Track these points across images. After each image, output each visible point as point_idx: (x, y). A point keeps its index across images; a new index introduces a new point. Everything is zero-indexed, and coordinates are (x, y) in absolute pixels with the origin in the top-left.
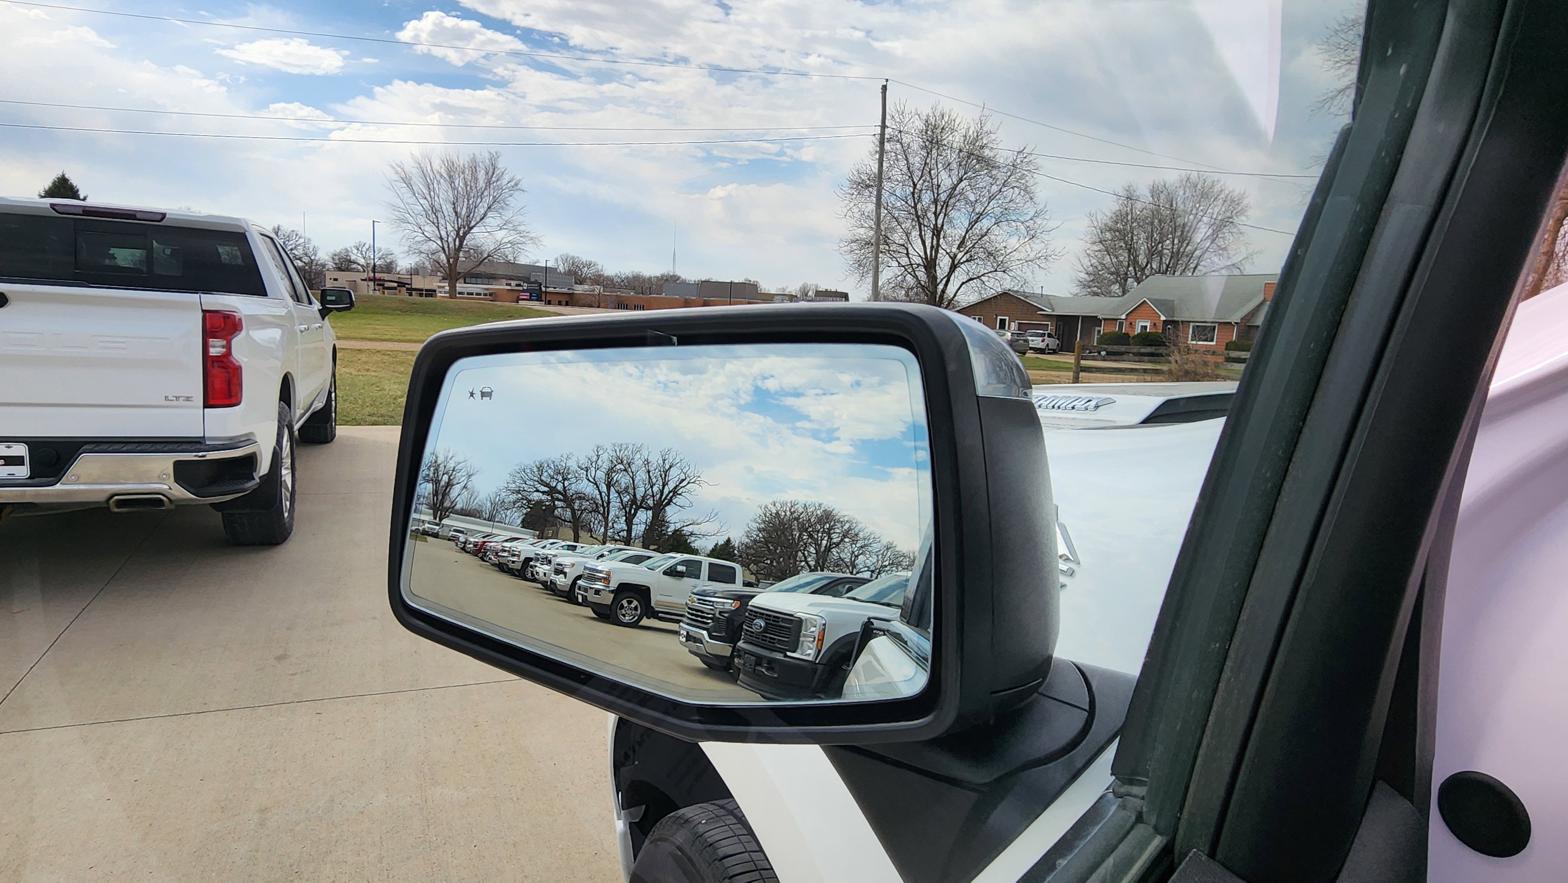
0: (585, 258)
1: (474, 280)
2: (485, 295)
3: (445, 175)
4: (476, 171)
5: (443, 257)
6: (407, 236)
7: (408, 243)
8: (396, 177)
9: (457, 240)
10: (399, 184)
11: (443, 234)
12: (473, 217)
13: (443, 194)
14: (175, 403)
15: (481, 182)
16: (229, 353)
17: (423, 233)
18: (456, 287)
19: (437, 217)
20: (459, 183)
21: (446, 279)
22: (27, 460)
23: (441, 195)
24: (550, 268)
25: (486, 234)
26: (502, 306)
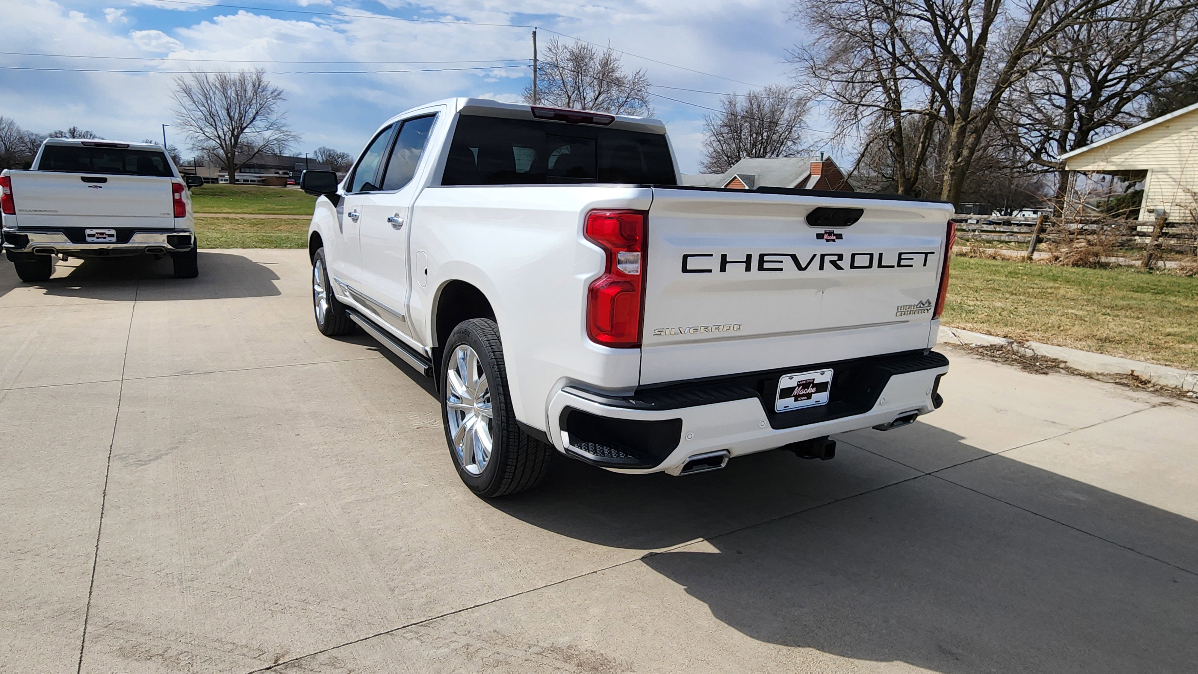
0: (339, 151)
1: (247, 170)
2: (259, 181)
3: (219, 87)
4: (245, 83)
5: (221, 152)
6: (191, 136)
7: (192, 142)
8: (178, 89)
9: (233, 138)
10: (181, 94)
11: (221, 133)
12: (244, 120)
13: (219, 102)
14: (164, 216)
15: (250, 93)
16: (181, 198)
17: (204, 134)
18: (234, 175)
19: (214, 120)
20: (232, 93)
21: (226, 170)
22: (115, 235)
23: (216, 103)
24: (311, 159)
25: (256, 134)
26: (274, 189)
